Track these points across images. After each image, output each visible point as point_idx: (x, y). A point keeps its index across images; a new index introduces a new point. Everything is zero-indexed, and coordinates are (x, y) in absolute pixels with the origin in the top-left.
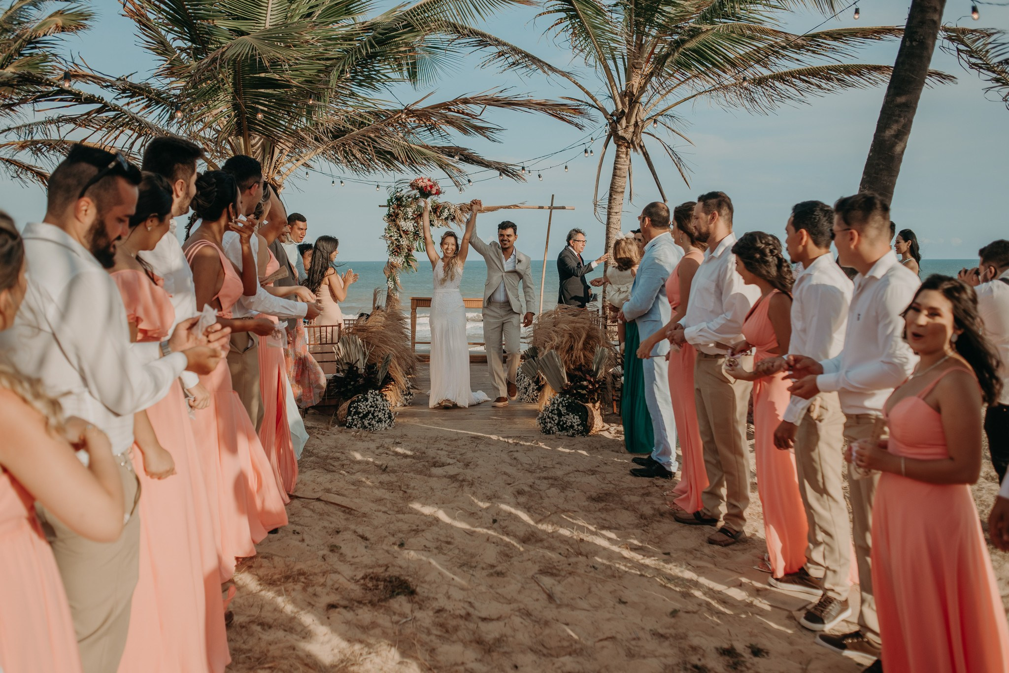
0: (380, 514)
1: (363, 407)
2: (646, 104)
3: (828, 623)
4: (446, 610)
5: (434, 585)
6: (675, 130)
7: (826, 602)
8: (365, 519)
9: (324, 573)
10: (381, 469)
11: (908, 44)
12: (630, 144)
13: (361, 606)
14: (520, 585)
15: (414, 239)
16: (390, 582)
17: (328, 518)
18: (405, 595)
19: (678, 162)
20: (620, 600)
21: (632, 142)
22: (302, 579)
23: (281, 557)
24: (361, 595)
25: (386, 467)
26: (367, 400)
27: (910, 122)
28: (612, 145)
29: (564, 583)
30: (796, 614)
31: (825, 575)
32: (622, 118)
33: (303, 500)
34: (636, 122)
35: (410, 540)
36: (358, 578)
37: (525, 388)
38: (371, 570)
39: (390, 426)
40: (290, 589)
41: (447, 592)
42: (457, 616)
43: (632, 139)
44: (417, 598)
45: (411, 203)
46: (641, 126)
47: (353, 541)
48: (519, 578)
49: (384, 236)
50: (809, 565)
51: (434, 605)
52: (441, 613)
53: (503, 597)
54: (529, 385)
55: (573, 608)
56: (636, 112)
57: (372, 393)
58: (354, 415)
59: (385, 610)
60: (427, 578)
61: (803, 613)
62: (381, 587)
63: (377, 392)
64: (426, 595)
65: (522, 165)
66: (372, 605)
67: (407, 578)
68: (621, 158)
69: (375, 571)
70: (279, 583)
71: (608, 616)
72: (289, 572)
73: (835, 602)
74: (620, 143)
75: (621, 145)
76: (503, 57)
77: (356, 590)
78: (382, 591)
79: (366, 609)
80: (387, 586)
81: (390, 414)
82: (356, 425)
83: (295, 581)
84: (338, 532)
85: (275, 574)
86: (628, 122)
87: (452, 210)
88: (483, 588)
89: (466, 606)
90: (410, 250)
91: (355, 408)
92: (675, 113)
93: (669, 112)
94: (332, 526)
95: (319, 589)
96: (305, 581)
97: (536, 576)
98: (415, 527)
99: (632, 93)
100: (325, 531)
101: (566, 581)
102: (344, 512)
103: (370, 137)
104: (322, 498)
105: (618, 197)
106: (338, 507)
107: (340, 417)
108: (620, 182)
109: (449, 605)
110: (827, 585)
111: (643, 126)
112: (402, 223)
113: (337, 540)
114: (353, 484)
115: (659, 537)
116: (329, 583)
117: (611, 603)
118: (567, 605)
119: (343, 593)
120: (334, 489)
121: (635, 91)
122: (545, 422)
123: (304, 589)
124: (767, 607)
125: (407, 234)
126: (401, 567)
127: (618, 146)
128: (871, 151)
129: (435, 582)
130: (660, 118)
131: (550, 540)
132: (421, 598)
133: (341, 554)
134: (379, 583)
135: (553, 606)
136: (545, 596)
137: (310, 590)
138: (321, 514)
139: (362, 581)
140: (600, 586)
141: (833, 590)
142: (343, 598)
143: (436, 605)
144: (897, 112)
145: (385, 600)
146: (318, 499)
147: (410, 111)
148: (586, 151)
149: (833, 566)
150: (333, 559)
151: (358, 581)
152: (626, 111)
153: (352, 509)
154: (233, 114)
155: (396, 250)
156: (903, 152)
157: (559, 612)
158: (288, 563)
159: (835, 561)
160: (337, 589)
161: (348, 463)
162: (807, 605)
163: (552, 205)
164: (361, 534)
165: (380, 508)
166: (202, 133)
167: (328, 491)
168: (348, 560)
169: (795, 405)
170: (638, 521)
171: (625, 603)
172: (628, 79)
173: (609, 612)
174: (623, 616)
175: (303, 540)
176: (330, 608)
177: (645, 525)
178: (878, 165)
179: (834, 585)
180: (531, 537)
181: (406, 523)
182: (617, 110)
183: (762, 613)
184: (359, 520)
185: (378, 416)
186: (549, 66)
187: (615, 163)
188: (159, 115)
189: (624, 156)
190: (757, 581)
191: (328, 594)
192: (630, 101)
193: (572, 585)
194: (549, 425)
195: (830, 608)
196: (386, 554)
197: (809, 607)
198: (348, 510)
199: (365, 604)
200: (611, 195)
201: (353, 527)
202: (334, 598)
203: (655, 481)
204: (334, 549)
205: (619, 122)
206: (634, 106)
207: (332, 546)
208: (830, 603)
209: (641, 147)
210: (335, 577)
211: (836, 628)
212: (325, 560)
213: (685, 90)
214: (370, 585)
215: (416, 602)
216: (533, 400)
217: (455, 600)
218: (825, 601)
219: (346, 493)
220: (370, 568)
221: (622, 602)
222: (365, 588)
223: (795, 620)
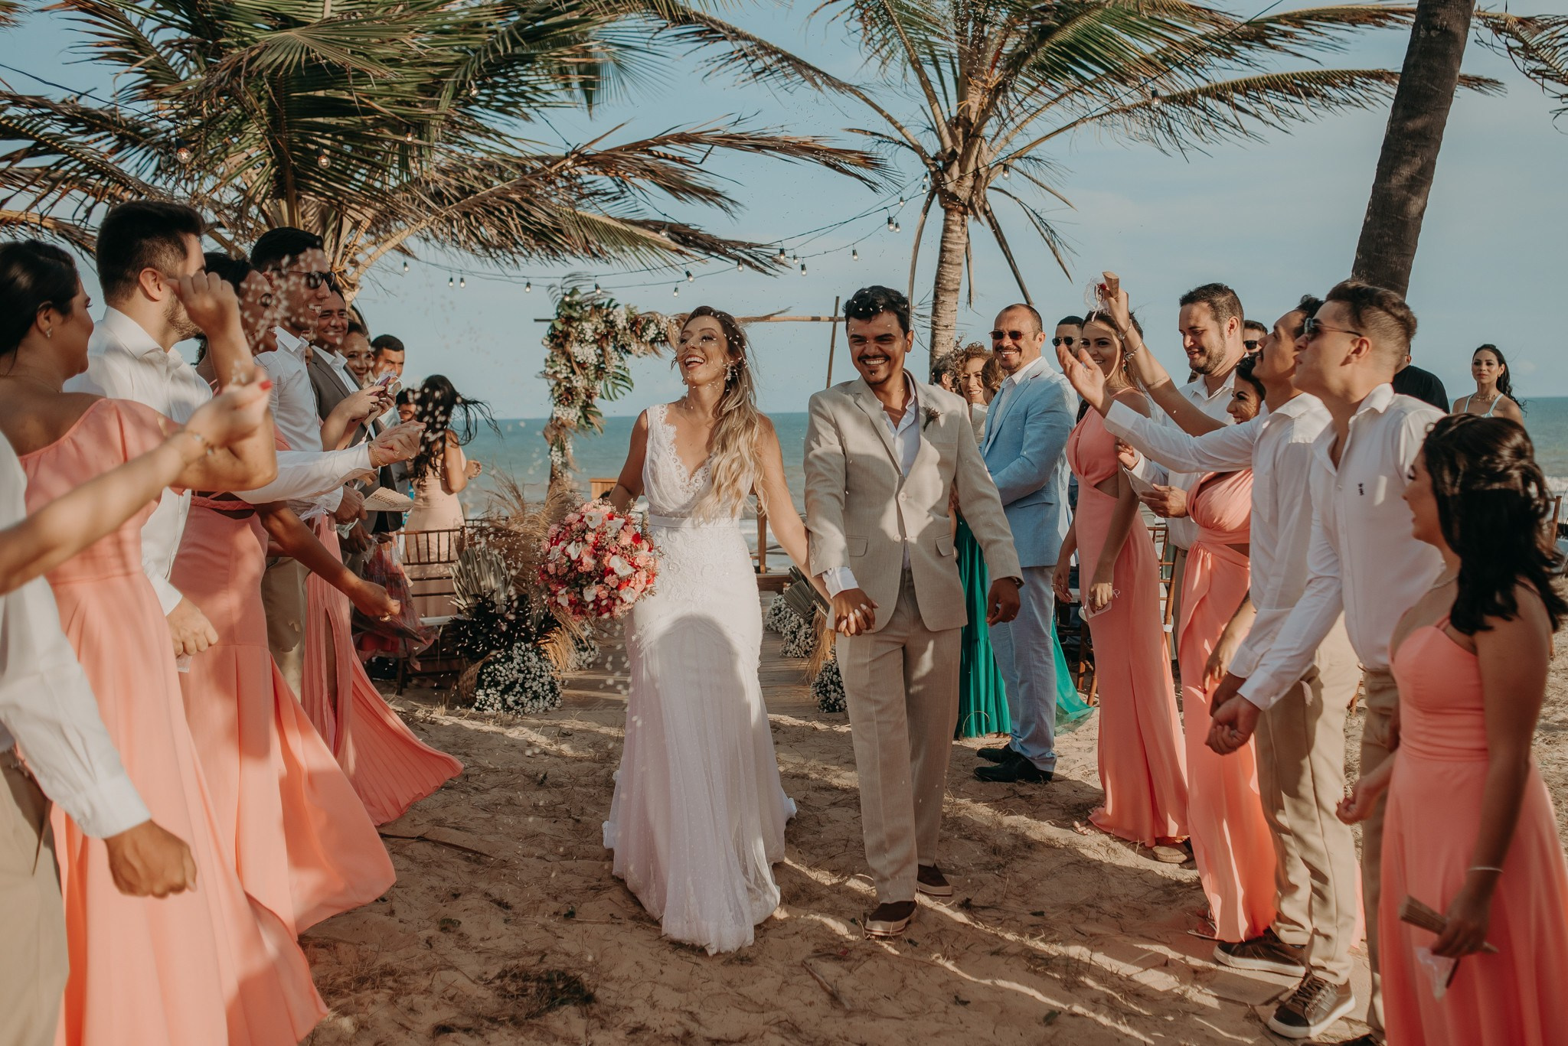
0: (532, 861)
1: (506, 672)
2: (993, 139)
3: (1315, 1024)
4: (648, 1029)
5: (629, 985)
6: (1045, 183)
7: (1311, 987)
8: (504, 871)
9: (429, 970)
10: (535, 781)
11: (1423, 33)
12: (968, 208)
13: (496, 1026)
14: (780, 978)
15: (597, 378)
16: (549, 981)
17: (439, 871)
18: (575, 1005)
19: (1049, 235)
20: (956, 997)
21: (971, 205)
22: (389, 981)
23: (352, 944)
24: (496, 1006)
25: (545, 777)
26: (510, 659)
27: (1432, 164)
28: (937, 211)
29: (857, 972)
30: (1261, 1010)
31: (1312, 941)
32: (952, 163)
33: (394, 840)
34: (977, 169)
35: (585, 905)
36: (490, 977)
37: (793, 632)
38: (515, 962)
39: (553, 704)
40: (366, 1000)
41: (651, 996)
42: (668, 1039)
43: (970, 199)
44: (596, 1010)
45: (590, 315)
46: (984, 176)
47: (483, 910)
48: (778, 966)
49: (545, 375)
50: (1279, 924)
51: (627, 1021)
52: (639, 1034)
53: (751, 1000)
54: (800, 626)
55: (875, 1016)
56: (975, 153)
57: (520, 648)
58: (489, 686)
59: (539, 1032)
60: (614, 973)
61: (1273, 1008)
62: (532, 991)
63: (529, 645)
64: (612, 1002)
65: (779, 246)
66: (515, 1024)
67: (578, 973)
68: (952, 231)
69: (521, 963)
70: (346, 991)
71: (937, 1027)
72: (366, 971)
73: (1327, 987)
74: (950, 206)
75: (951, 210)
76: (744, 60)
77: (487, 998)
78: (533, 999)
79: (504, 1031)
80: (542, 989)
81: (552, 685)
82: (492, 705)
83: (376, 987)
84: (456, 896)
85: (339, 975)
86: (963, 169)
87: (663, 325)
88: (716, 986)
89: (684, 1019)
90: (589, 396)
91: (489, 674)
92: (1042, 153)
93: (1030, 153)
94: (446, 885)
95: (418, 999)
96: (394, 985)
97: (809, 961)
98: (595, 883)
99: (968, 120)
100: (433, 894)
101: (861, 969)
102: (468, 859)
103: (513, 201)
104: (426, 836)
105: (946, 298)
106: (457, 852)
107: (464, 692)
108: (951, 273)
109: (653, 1020)
110: (1314, 960)
111: (988, 177)
112: (575, 349)
113: (453, 910)
114: (485, 809)
115: (1025, 886)
116: (438, 987)
117: (941, 1005)
118: (864, 1011)
119: (463, 1005)
120: (451, 820)
121: (973, 117)
122: (827, 691)
123: (393, 1001)
124: (1213, 1003)
125: (584, 369)
126: (568, 954)
127: (948, 211)
128: (1369, 213)
129: (629, 979)
130: (1017, 163)
131: (835, 896)
132: (604, 1008)
133: (461, 935)
134: (528, 984)
135: (838, 1013)
136: (824, 997)
137: (403, 1001)
138: (426, 865)
139: (498, 982)
140: (920, 974)
141: (1323, 969)
142: (463, 1014)
143: (630, 1020)
144: (1409, 148)
145: (539, 1014)
146: (421, 839)
147: (583, 156)
148: (890, 221)
149: (1325, 928)
150: (447, 944)
151: (491, 982)
152: (959, 151)
153: (482, 854)
154: (269, 161)
155: (566, 396)
156: (1421, 214)
157: (850, 1024)
158: (364, 955)
159: (1330, 919)
160: (451, 999)
161: (477, 773)
162: (1281, 994)
163: (836, 314)
164: (497, 897)
165: (532, 849)
166: (216, 196)
167: (440, 823)
168: (474, 944)
169: (1251, 649)
170: (986, 859)
171: (965, 1003)
172: (962, 96)
173: (938, 1021)
174: (962, 1027)
175: (392, 913)
176: (439, 1034)
177: (1000, 866)
178: (1381, 236)
179: (1326, 959)
180: (802, 894)
181: (579, 874)
182: (944, 150)
183: (1202, 1010)
184: (495, 872)
185: (531, 687)
186: (825, 75)
187: (942, 242)
188: (137, 165)
189: (957, 228)
190: (1194, 955)
191: (435, 1008)
192: (966, 135)
193: (872, 975)
194: (833, 695)
195: (1319, 997)
196: (543, 933)
197: (1284, 997)
198: (475, 857)
199: (502, 1023)
200: (936, 297)
201: (483, 885)
202: (445, 1015)
203: (1018, 788)
204: (447, 925)
205: (946, 171)
206: (973, 144)
207: (443, 921)
208: (1319, 989)
209: (986, 212)
210: (447, 975)
211: (1329, 1032)
212: (431, 946)
213: (1058, 115)
214: (512, 988)
215: (595, 1016)
216: (806, 652)
217: (665, 1010)
218: (1308, 985)
219: (472, 825)
220: (514, 958)
221: (960, 1002)
222: (503, 993)
223: (1260, 1020)
